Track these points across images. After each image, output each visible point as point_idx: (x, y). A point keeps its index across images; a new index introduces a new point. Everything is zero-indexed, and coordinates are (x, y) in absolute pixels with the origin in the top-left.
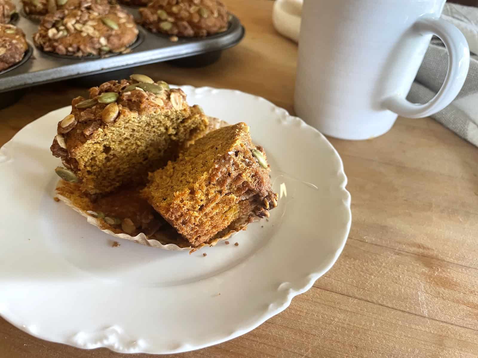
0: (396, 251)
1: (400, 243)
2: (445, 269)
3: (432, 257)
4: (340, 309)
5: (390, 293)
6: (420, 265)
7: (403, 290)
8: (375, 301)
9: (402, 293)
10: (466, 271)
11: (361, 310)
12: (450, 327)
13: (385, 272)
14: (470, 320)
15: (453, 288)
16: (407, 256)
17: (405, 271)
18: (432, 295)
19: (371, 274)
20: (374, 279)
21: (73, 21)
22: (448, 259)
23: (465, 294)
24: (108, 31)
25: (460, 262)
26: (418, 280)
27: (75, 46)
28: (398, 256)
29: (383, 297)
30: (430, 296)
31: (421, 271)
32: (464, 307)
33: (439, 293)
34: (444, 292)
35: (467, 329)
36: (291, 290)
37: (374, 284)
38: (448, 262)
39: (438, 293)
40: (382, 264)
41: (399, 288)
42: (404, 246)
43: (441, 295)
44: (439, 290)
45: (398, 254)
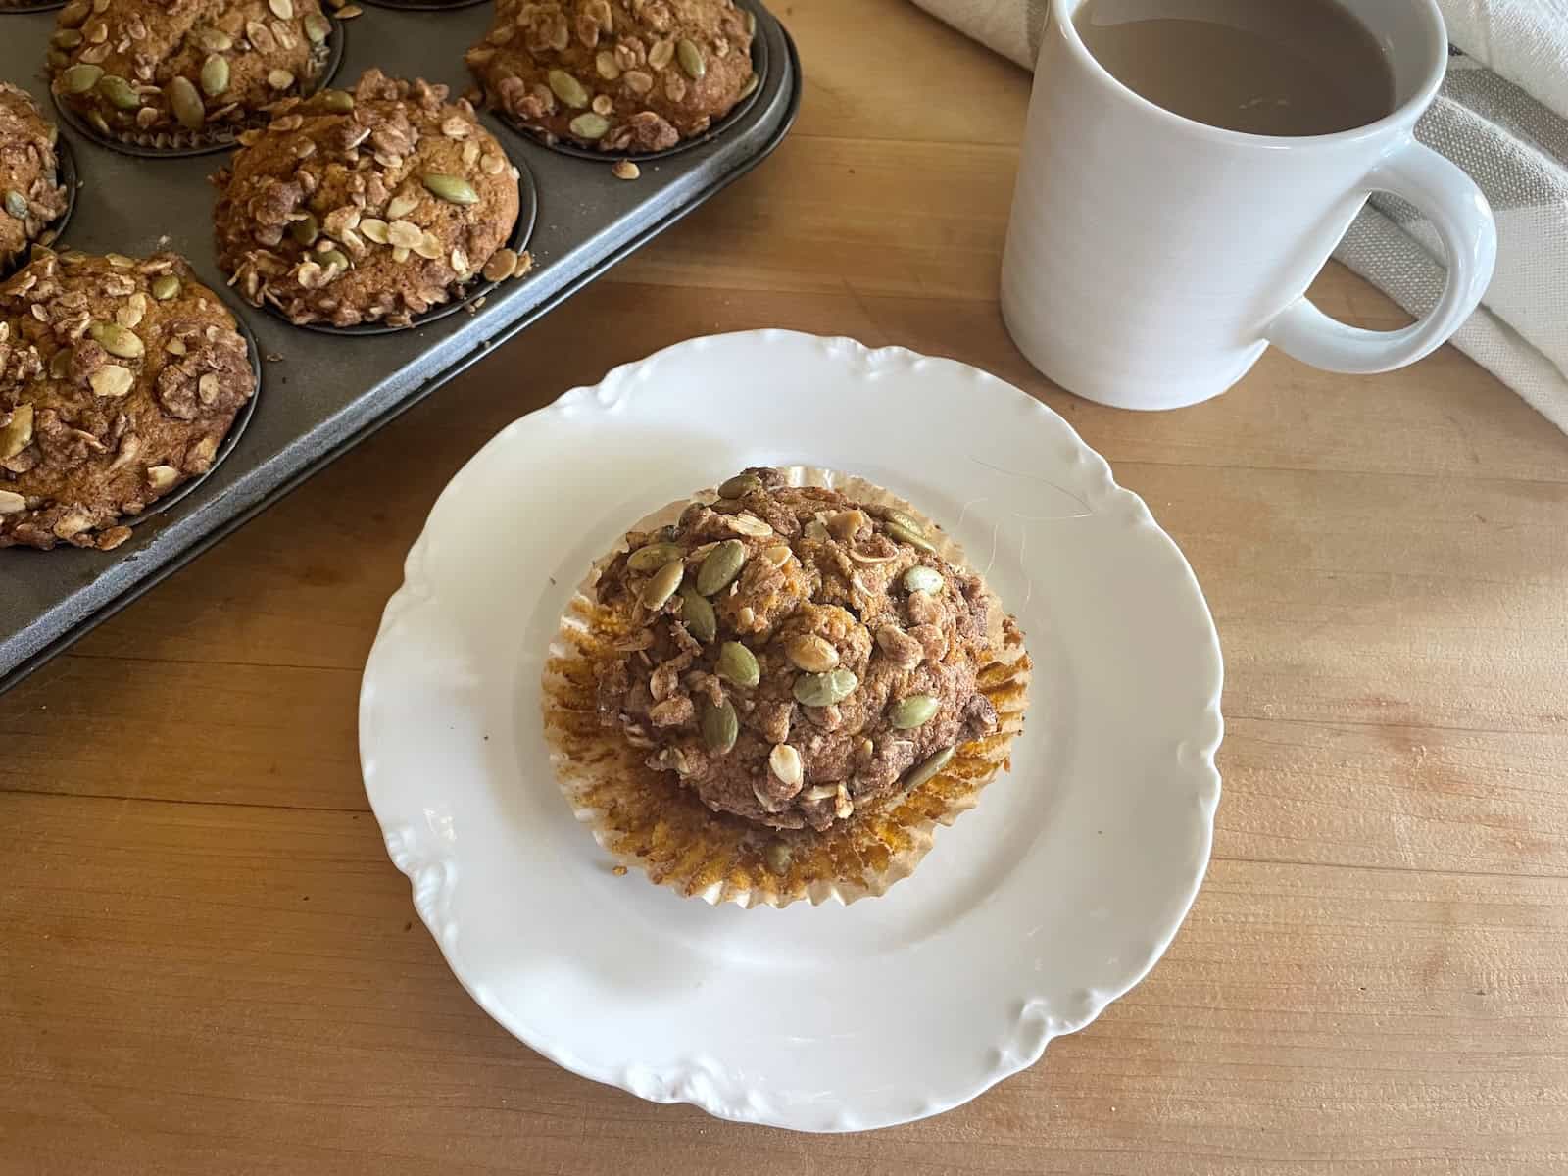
0: (1334, 726)
1: (1338, 704)
2: (1435, 748)
3: (1407, 724)
4: (1253, 895)
5: (1339, 832)
6: (1385, 749)
7: (1362, 821)
8: (1313, 859)
9: (1361, 827)
10: (1477, 742)
11: (1291, 885)
12: (1460, 879)
13: (1322, 786)
14: (1495, 854)
15: (1456, 790)
16: (1358, 732)
17: (1360, 772)
18: (1417, 817)
19: (1296, 798)
20: (1303, 809)
21: (354, 220)
22: (1439, 722)
23: (1479, 797)
24: (454, 216)
25: (1463, 723)
26: (1387, 787)
27: (387, 298)
28: (1339, 739)
29: (1326, 846)
30: (1415, 819)
31: (1390, 764)
32: (1479, 829)
33: (1431, 808)
34: (1439, 804)
35: (1489, 878)
37: (1306, 821)
38: (1440, 727)
39: (1428, 809)
40: (1311, 766)
41: (1354, 817)
42: (1349, 710)
43: (1435, 813)
44: (1430, 802)
45: (1339, 735)
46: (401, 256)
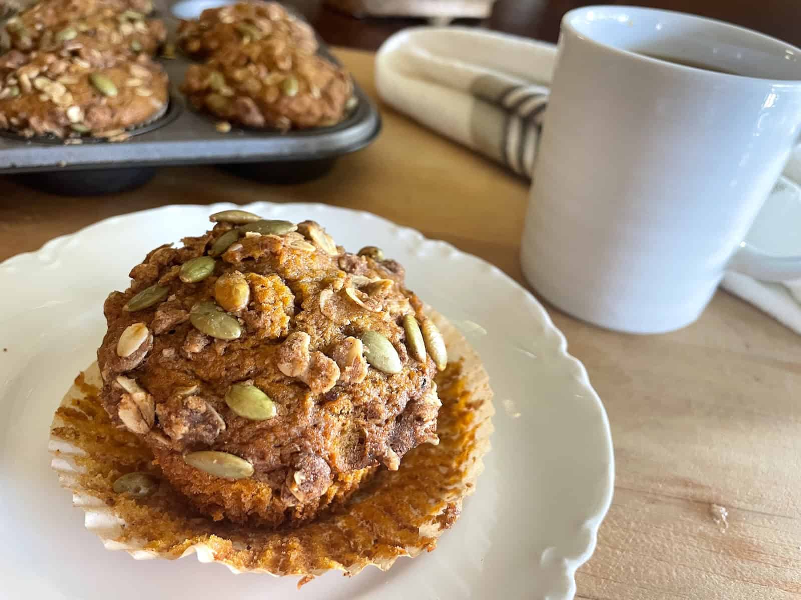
0: (648, 496)
1: (652, 480)
2: (734, 523)
3: (711, 503)
5: (654, 582)
6: (693, 519)
7: (674, 574)
9: (673, 579)
10: (770, 523)
13: (639, 540)
15: (755, 558)
16: (669, 503)
17: (672, 534)
18: (723, 576)
19: (614, 547)
20: (622, 557)
21: (34, 73)
23: (776, 566)
25: (757, 507)
26: (696, 549)
27: (22, 115)
28: (653, 506)
29: (642, 591)
30: (722, 578)
31: (698, 531)
33: (735, 571)
34: (742, 568)
36: (566, 561)
37: (624, 567)
38: (738, 508)
39: (733, 571)
40: (629, 523)
41: (667, 570)
42: (661, 486)
43: (739, 574)
44: (734, 565)
45: (653, 503)
46: (44, 98)
